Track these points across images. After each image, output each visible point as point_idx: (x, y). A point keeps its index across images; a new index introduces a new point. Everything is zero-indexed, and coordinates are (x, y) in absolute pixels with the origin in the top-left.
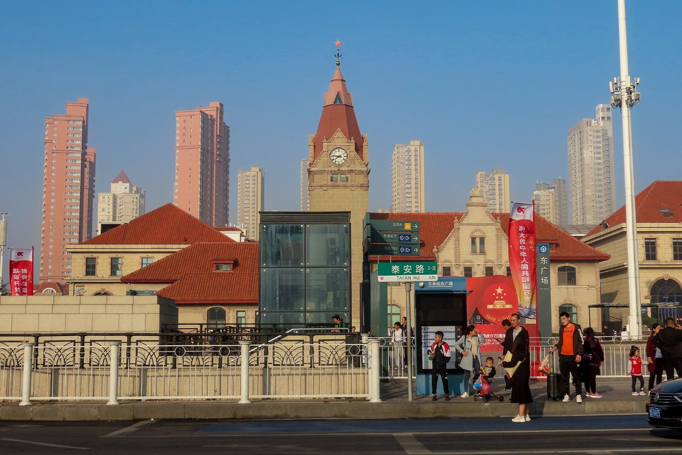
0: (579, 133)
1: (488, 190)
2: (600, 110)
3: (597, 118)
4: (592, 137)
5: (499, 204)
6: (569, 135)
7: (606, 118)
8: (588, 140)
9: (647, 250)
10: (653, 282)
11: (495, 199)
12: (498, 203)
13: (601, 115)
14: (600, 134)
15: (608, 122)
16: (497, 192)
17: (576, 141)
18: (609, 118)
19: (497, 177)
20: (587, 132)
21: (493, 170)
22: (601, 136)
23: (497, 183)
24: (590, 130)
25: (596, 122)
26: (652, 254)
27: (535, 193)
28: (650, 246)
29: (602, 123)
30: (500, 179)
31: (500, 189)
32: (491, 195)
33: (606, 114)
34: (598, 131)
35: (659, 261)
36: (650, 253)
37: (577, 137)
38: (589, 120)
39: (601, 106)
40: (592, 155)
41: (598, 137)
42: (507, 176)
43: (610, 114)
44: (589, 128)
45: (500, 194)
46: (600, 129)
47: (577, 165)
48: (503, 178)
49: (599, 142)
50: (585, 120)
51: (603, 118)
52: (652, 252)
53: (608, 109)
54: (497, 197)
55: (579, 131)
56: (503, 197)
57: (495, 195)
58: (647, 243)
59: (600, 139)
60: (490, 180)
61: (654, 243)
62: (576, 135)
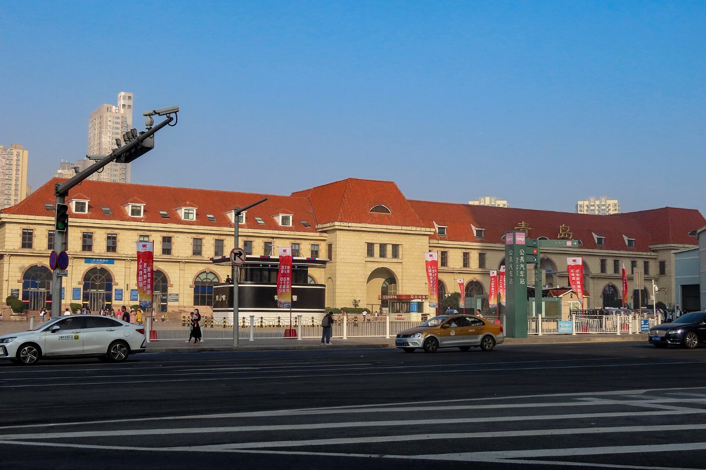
0: (99, 117)
1: (4, 165)
2: (122, 97)
3: (119, 105)
4: (112, 123)
5: (16, 180)
6: (91, 118)
7: (127, 107)
8: (107, 125)
9: (24, 239)
10: (27, 268)
11: (11, 175)
12: (14, 178)
13: (122, 102)
14: (120, 121)
15: (129, 110)
16: (14, 167)
17: (97, 124)
18: (129, 106)
19: (15, 152)
20: (107, 118)
21: (12, 145)
22: (121, 123)
23: (15, 158)
24: (110, 116)
25: (117, 108)
26: (28, 243)
27: (59, 171)
28: (27, 236)
29: (122, 111)
30: (18, 155)
31: (17, 165)
32: (7, 169)
33: (127, 102)
34: (118, 118)
35: (35, 249)
36: (27, 242)
37: (97, 121)
38: (109, 106)
39: (123, 93)
40: (110, 140)
41: (117, 123)
42: (26, 152)
43: (131, 103)
44: (109, 114)
45: (17, 170)
46: (120, 116)
47: (95, 148)
48: (21, 154)
49: (117, 128)
50: (106, 105)
51: (124, 106)
52: (29, 241)
53: (130, 98)
54: (14, 173)
55: (99, 116)
56: (20, 173)
57: (12, 170)
58: (24, 233)
59: (119, 126)
60: (7, 154)
61: (31, 234)
62: (97, 119)
